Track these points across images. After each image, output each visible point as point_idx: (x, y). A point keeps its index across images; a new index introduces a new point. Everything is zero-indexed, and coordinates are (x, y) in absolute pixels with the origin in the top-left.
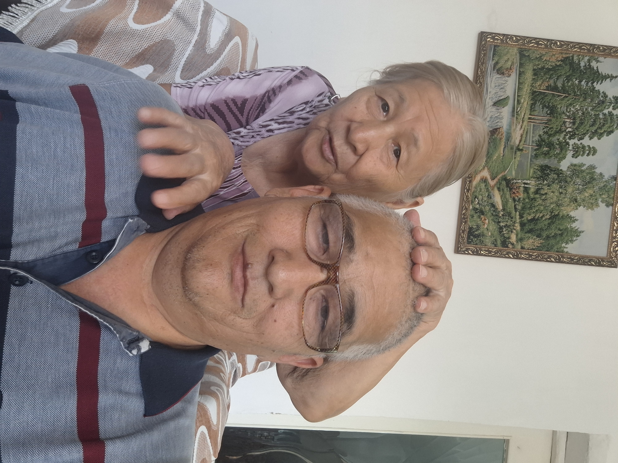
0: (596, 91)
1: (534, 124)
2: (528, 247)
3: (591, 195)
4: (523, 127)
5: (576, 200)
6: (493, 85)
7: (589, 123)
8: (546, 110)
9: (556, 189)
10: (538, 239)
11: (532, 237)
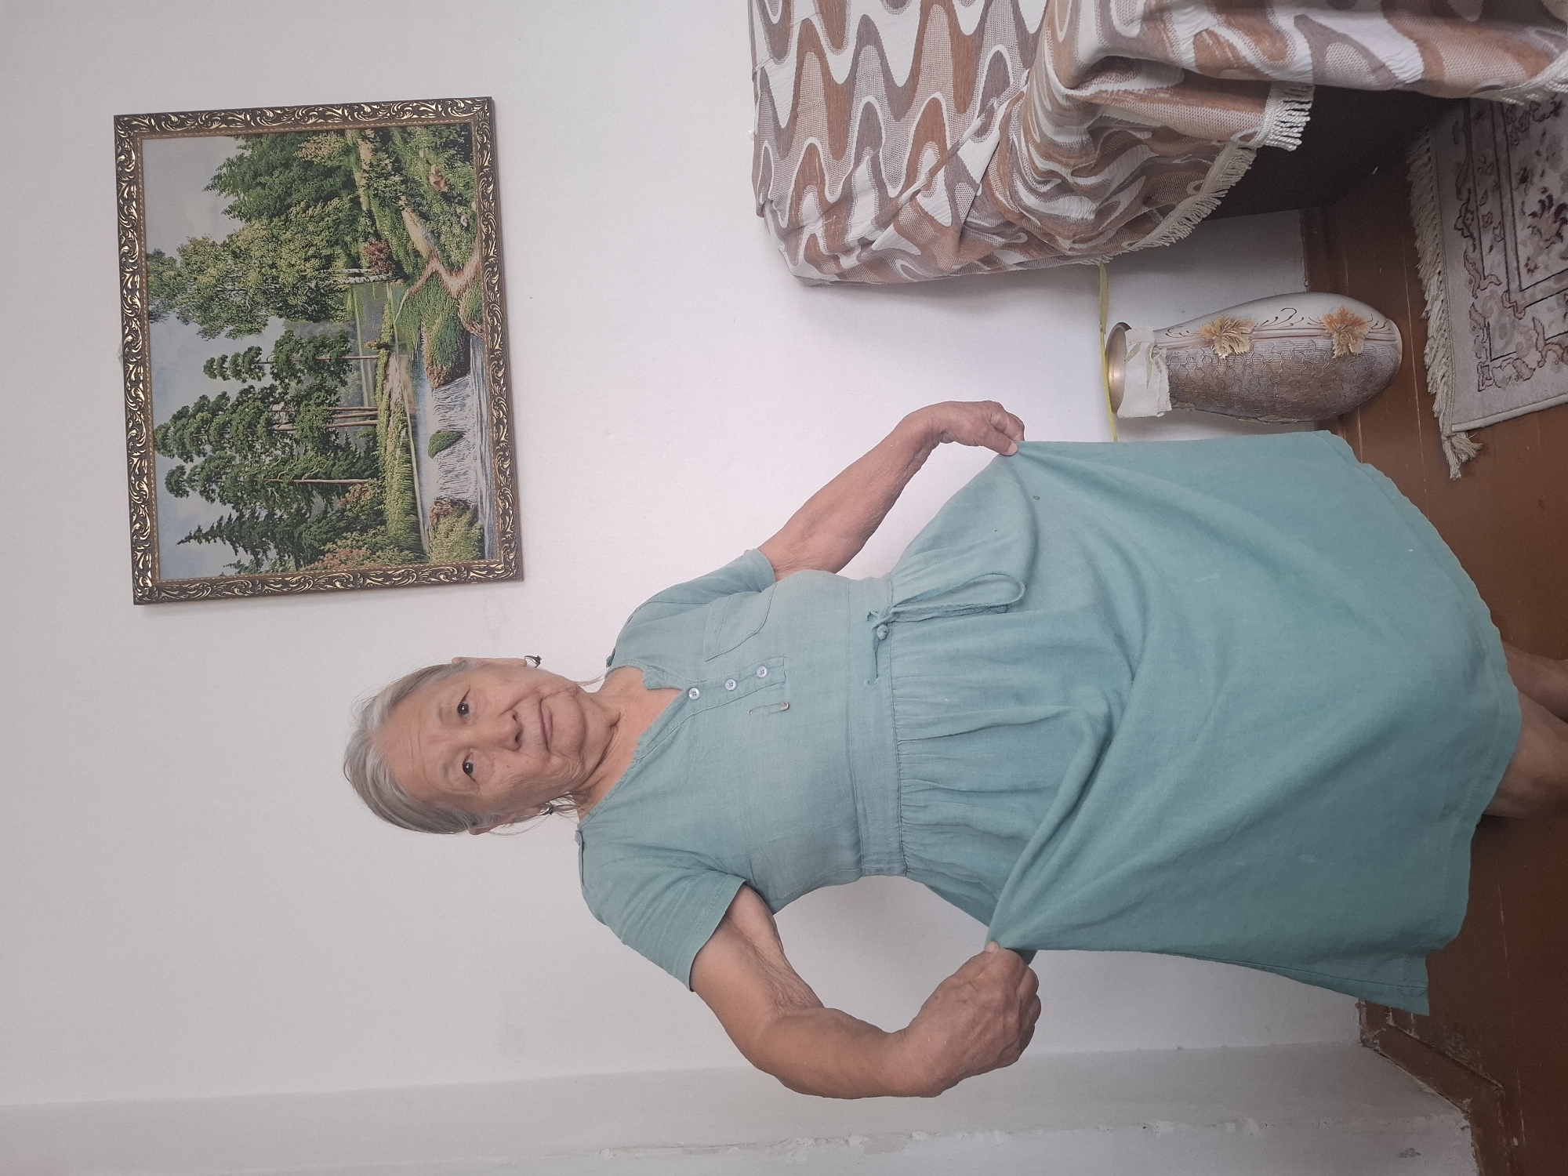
0: (229, 502)
1: (361, 408)
2: (329, 138)
3: (201, 271)
4: (386, 397)
5: (235, 255)
6: (472, 475)
7: (234, 428)
8: (341, 441)
9: (284, 272)
10: (310, 157)
11: (323, 160)
